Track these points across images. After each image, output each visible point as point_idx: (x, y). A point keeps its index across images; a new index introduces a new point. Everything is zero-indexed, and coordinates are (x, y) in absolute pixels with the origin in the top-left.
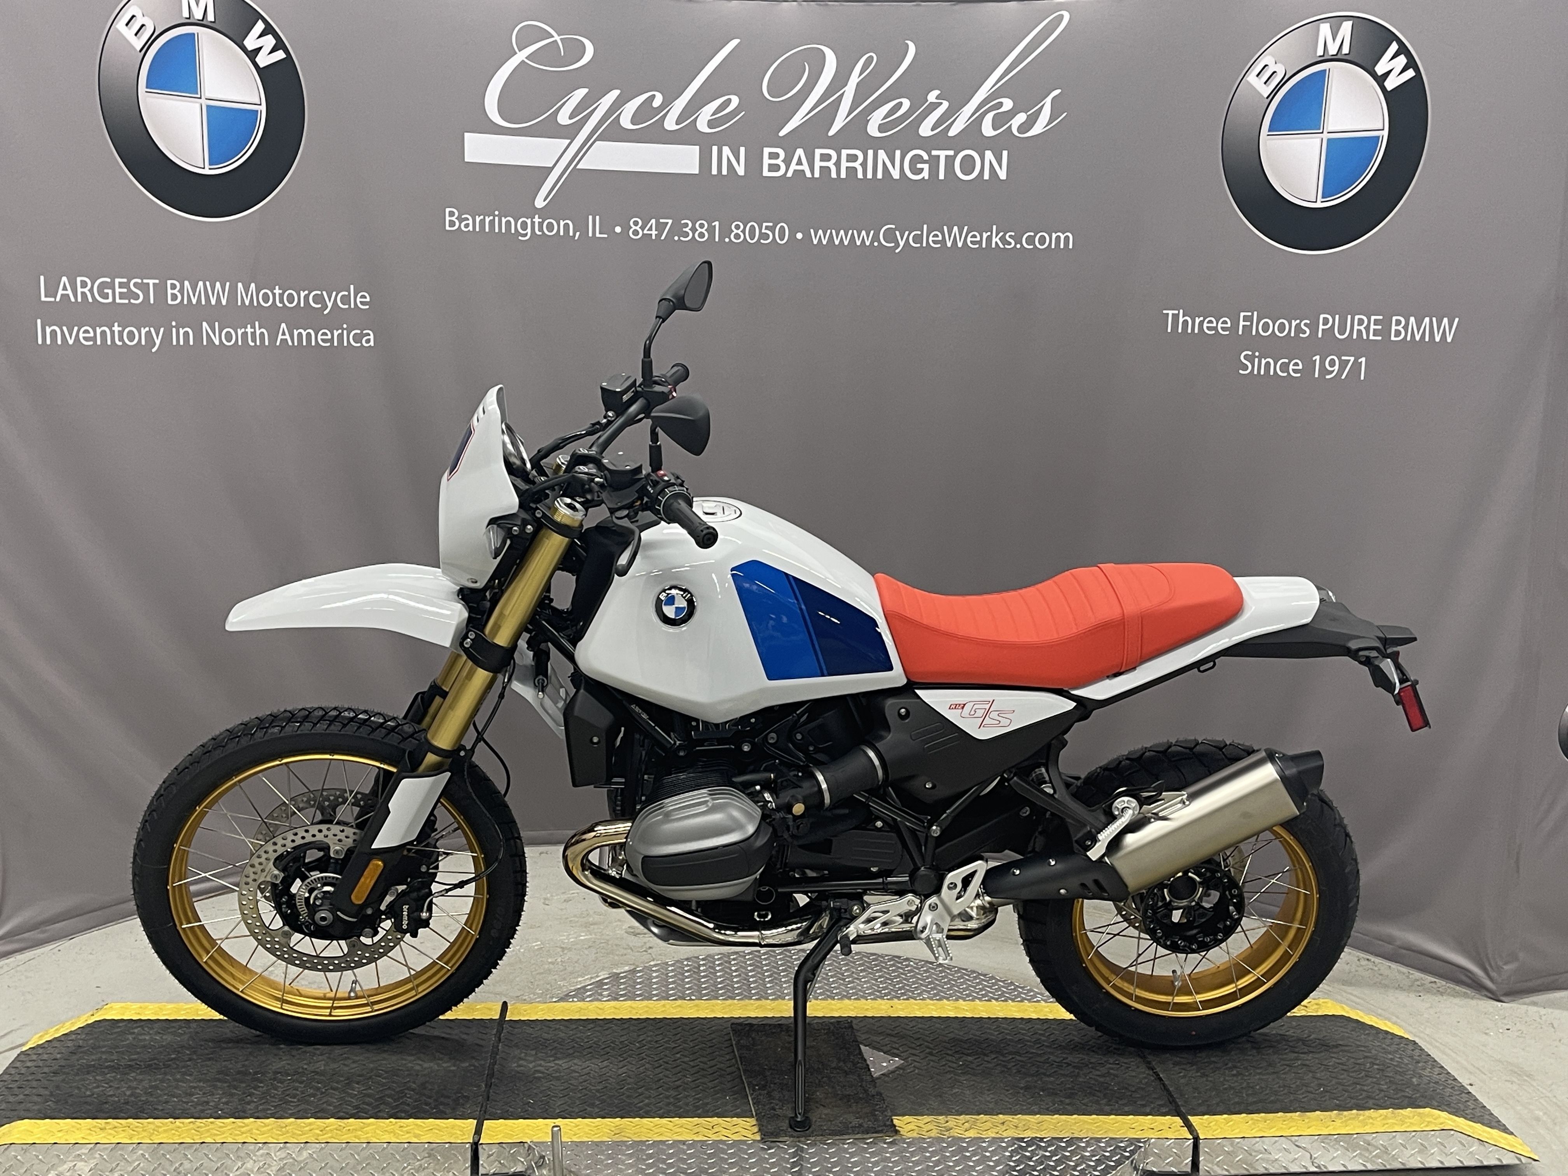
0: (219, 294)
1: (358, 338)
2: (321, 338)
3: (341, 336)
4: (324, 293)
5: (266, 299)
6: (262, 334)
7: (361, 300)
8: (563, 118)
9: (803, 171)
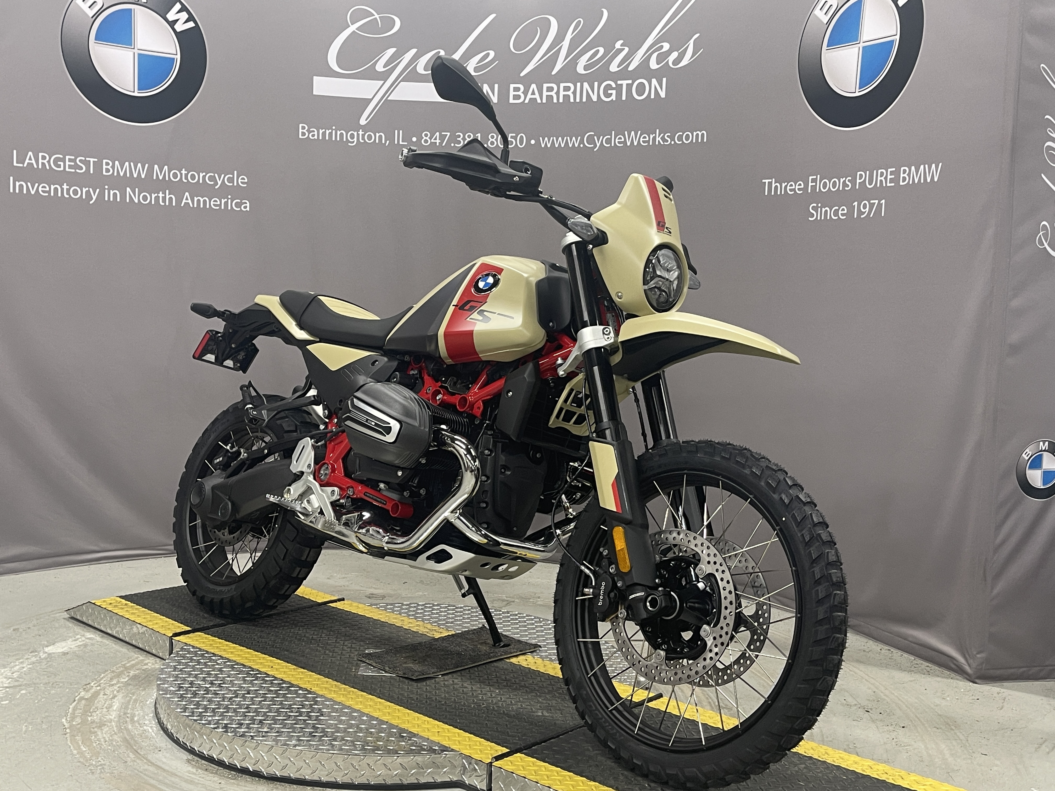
0: (140, 171)
1: (238, 205)
2: (213, 203)
3: (226, 203)
4: (216, 175)
5: (175, 176)
6: (171, 199)
7: (242, 181)
8: (380, 67)
9: (536, 99)
